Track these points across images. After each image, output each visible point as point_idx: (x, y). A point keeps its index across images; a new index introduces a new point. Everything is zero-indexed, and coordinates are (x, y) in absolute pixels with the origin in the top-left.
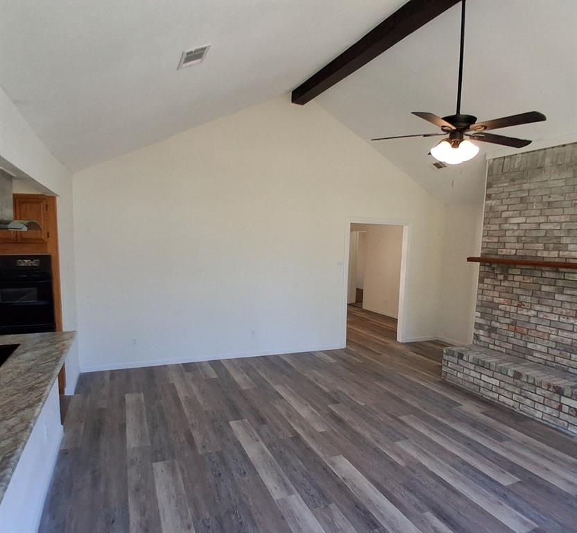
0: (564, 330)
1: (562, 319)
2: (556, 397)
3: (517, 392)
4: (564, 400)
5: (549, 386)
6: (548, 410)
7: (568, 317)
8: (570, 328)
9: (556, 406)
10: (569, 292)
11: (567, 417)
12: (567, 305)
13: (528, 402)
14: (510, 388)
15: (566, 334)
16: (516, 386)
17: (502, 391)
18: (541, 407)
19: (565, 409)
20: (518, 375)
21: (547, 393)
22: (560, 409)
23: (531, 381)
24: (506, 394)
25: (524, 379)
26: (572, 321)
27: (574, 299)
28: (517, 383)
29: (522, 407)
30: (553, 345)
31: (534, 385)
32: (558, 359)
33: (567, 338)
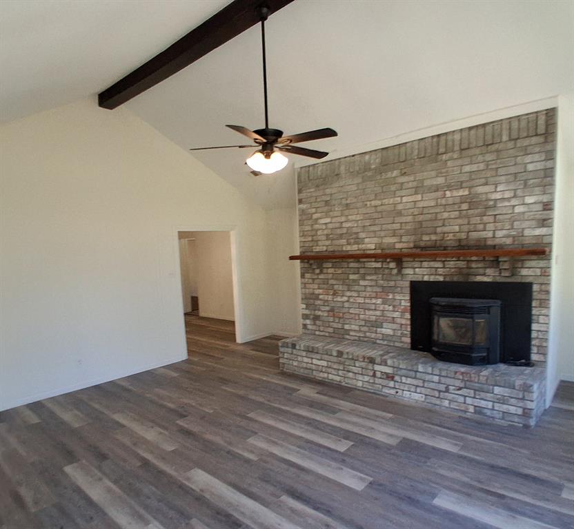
0: (369, 309)
1: (367, 301)
2: (370, 366)
3: (341, 368)
4: (377, 367)
5: (364, 358)
6: (366, 378)
7: (371, 298)
8: (373, 307)
9: (371, 373)
10: (369, 278)
11: (380, 381)
12: (369, 289)
13: (351, 375)
14: (335, 366)
15: (371, 312)
16: (339, 363)
17: (330, 370)
18: (360, 377)
19: (378, 374)
20: (340, 354)
21: (363, 364)
22: (374, 375)
23: (350, 357)
24: (333, 372)
25: (345, 356)
26: (374, 301)
27: (373, 283)
28: (340, 360)
29: (346, 380)
30: (363, 323)
31: (353, 359)
32: (368, 334)
33: (372, 315)
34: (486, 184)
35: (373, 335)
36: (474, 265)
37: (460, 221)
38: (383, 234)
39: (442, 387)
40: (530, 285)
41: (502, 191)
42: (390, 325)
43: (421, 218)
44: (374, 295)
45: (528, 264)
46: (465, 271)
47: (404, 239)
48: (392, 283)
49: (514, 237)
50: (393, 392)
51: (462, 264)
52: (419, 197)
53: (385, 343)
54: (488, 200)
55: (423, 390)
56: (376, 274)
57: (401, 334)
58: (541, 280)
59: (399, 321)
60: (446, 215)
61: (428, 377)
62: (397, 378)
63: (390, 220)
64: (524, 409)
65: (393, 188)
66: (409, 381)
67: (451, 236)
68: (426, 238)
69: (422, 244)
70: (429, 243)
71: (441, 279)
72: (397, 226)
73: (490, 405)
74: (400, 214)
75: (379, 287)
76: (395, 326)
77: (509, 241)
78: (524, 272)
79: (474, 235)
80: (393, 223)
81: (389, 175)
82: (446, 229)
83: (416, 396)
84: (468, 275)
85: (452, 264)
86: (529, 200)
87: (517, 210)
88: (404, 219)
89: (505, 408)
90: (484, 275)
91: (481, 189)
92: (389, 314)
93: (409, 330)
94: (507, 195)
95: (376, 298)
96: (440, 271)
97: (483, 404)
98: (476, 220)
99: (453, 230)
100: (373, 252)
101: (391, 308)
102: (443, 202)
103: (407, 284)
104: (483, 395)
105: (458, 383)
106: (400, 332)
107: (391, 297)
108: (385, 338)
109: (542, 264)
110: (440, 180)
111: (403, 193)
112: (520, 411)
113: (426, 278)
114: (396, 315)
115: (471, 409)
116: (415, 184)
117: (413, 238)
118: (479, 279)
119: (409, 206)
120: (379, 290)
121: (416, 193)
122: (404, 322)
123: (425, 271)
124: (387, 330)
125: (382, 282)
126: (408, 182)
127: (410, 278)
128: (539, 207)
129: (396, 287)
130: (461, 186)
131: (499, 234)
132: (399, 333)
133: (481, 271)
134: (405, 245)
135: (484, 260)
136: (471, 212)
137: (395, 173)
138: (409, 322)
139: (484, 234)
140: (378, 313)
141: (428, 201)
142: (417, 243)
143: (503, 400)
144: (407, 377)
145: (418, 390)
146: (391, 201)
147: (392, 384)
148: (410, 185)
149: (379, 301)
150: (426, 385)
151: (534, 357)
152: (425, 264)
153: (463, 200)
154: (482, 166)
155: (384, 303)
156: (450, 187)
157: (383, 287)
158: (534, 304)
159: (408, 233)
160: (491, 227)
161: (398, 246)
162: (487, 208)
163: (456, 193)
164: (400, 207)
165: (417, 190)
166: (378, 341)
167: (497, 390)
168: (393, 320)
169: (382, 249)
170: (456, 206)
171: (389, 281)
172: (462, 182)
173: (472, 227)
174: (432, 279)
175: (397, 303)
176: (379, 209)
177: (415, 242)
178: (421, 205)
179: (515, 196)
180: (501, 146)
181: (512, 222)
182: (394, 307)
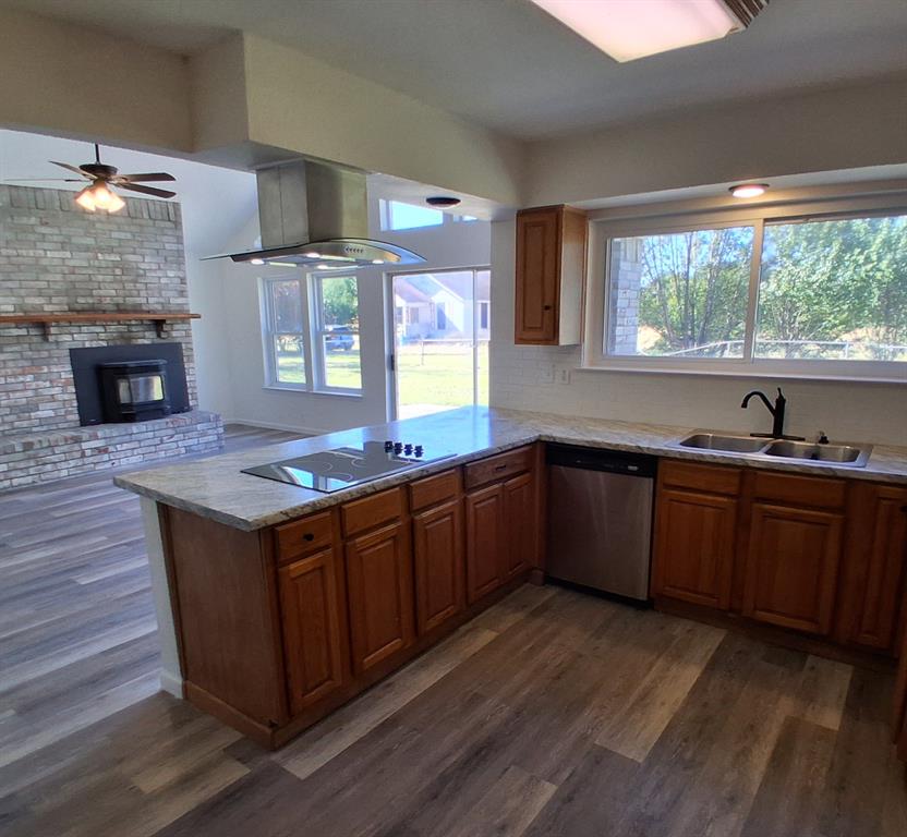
0: (14, 391)
1: (9, 380)
2: (76, 447)
3: (32, 464)
4: (84, 445)
5: (66, 439)
6: (72, 463)
7: (15, 375)
8: (20, 387)
9: (78, 455)
10: (9, 349)
11: (91, 459)
12: (10, 364)
13: (49, 467)
14: (22, 465)
15: (18, 394)
16: (29, 458)
17: (13, 474)
18: (64, 465)
19: (88, 453)
20: (28, 446)
21: (65, 448)
22: (83, 455)
23: (45, 444)
24: (20, 473)
25: (37, 446)
26: (21, 379)
27: (18, 356)
28: (29, 455)
29: (43, 477)
30: (7, 411)
31: (50, 446)
32: (17, 424)
33: (20, 398)
34: (134, 253)
35: (25, 424)
36: (134, 329)
37: (116, 286)
38: (23, 292)
39: (157, 441)
40: (180, 343)
41: (148, 263)
42: (49, 405)
43: (73, 277)
44: (20, 371)
45: (176, 327)
46: (126, 335)
47: (55, 300)
48: (45, 354)
49: (162, 304)
50: (108, 465)
51: (123, 328)
52: (68, 254)
53: (45, 428)
54: (138, 268)
55: (140, 451)
56: (19, 343)
57: (66, 412)
58: (187, 340)
59: (60, 397)
60: (100, 278)
61: (142, 436)
62: (111, 449)
63: (34, 276)
64: (217, 434)
65: (32, 237)
66: (125, 446)
67: (108, 300)
68: (81, 300)
69: (78, 307)
70: (86, 306)
71: (105, 344)
72: (43, 284)
73: (196, 441)
74: (45, 270)
75: (26, 359)
76: (55, 405)
77: (159, 307)
78: (174, 334)
79: (130, 300)
80: (37, 280)
81: (24, 220)
82: (102, 292)
83: (134, 460)
84: (131, 338)
85: (112, 328)
86: (171, 274)
87: (163, 281)
88: (50, 277)
89: (206, 439)
90: (144, 338)
91: (132, 258)
92: (46, 392)
93: (75, 404)
94: (154, 267)
95: (23, 374)
96: (103, 336)
97: (190, 442)
98: (129, 286)
99: (109, 294)
100: (12, 315)
101: (48, 384)
102: (96, 263)
103: (67, 353)
104: (189, 434)
105: (170, 432)
106: (63, 410)
107: (46, 370)
108: (43, 423)
109: (185, 327)
110: (90, 241)
111: (46, 245)
112: (215, 438)
113: (87, 345)
114: (56, 391)
115: (183, 450)
116: (61, 239)
117: (65, 299)
118: (140, 341)
119: (56, 262)
120: (26, 363)
121: (63, 249)
122: (66, 397)
123: (85, 337)
124: (45, 412)
125: (30, 353)
126: (52, 235)
127: (67, 346)
128: (178, 281)
129: (50, 357)
130: (111, 250)
131: (151, 300)
132: (62, 412)
133: (141, 334)
134: (57, 308)
135: (142, 324)
136: (124, 278)
137: (33, 220)
138: (75, 397)
139: (138, 300)
140: (30, 393)
141: (79, 260)
142: (72, 307)
143: (204, 434)
144: (121, 443)
145: (135, 452)
146: (31, 253)
147: (106, 457)
148: (55, 238)
149: (29, 378)
150: (142, 444)
151: (191, 403)
152: (84, 329)
153: (116, 265)
154: (129, 236)
155: (36, 379)
156: (101, 250)
157: (32, 359)
158: (185, 359)
159: (58, 293)
160: (143, 293)
161: (47, 308)
162: (138, 276)
163: (107, 257)
164: (44, 262)
165: (63, 246)
166: (34, 429)
167: (199, 427)
168: (53, 398)
169: (25, 312)
170: (109, 270)
171: (39, 351)
172: (113, 247)
173: (127, 293)
174: (94, 344)
175: (54, 377)
176: (14, 260)
177: (68, 304)
178: (72, 263)
179: (159, 269)
180: (143, 222)
181: (160, 290)
182: (51, 382)
